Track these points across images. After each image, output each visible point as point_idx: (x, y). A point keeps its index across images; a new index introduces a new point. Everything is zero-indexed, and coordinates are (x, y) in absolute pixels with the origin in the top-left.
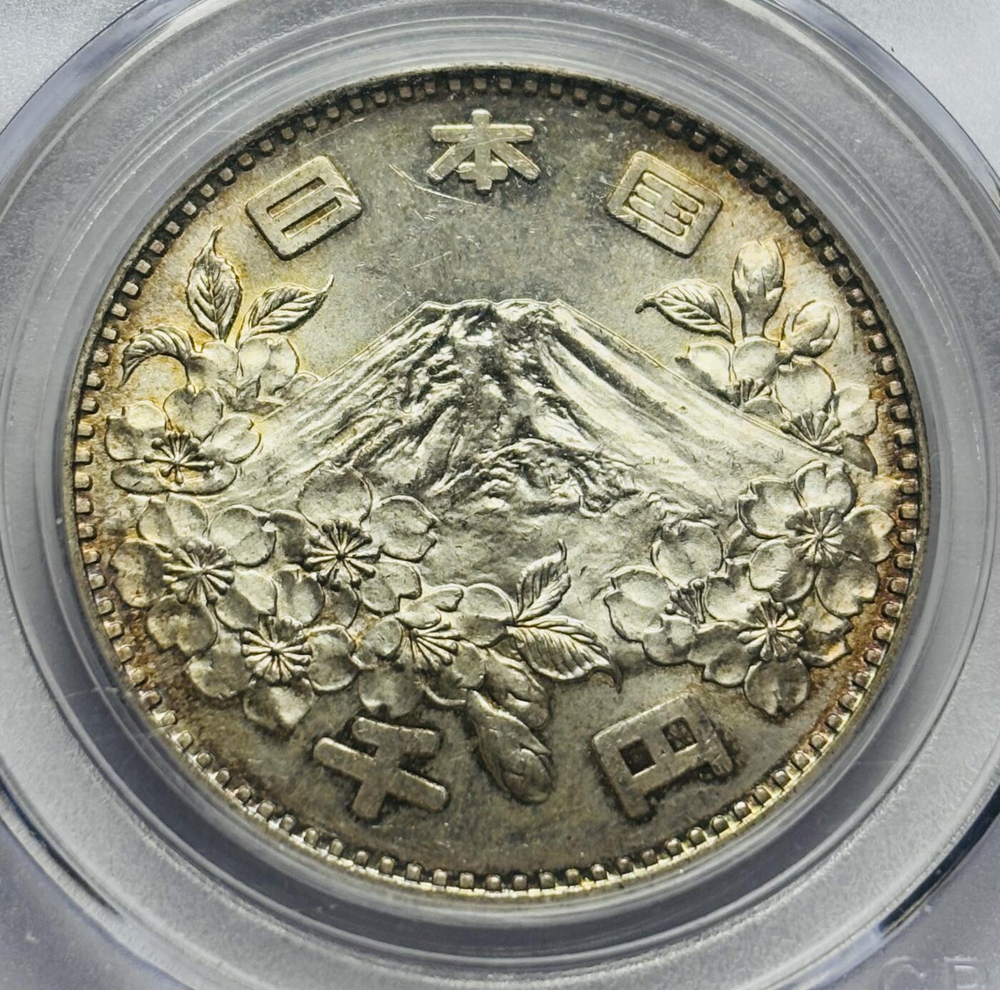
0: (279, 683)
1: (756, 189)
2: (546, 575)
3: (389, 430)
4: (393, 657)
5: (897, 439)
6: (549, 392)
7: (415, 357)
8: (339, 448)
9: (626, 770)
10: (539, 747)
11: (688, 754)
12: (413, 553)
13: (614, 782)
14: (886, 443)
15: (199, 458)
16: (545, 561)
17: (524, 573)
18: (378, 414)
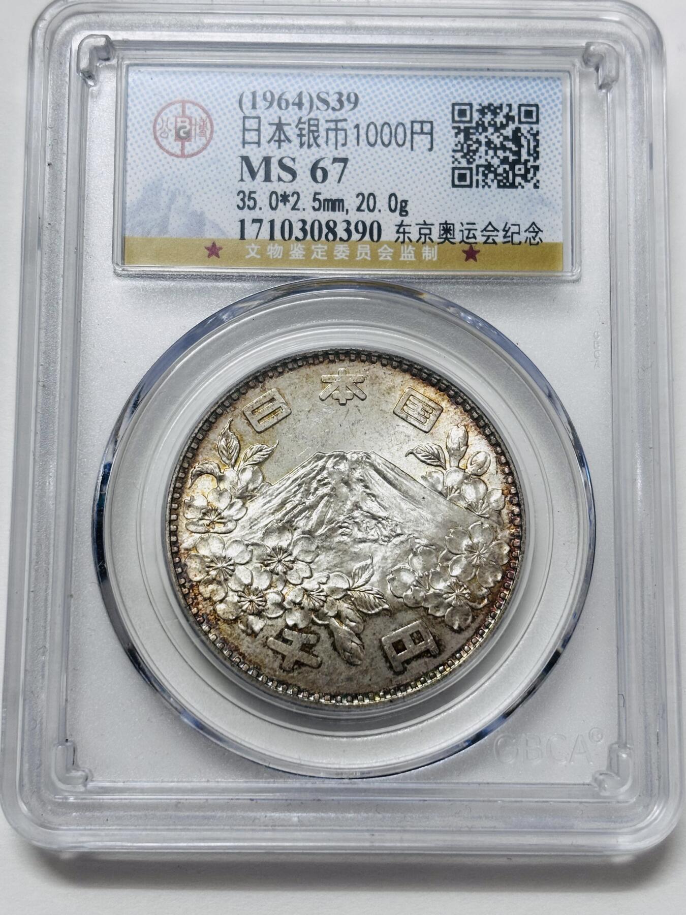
0: (253, 614)
1: (457, 403)
2: (364, 569)
3: (300, 507)
4: (300, 604)
5: (512, 512)
6: (368, 491)
7: (311, 475)
8: (279, 515)
9: (395, 652)
10: (358, 641)
11: (420, 646)
12: (308, 559)
13: (389, 657)
14: (508, 514)
15: (222, 518)
16: (363, 563)
17: (355, 568)
18: (296, 500)
